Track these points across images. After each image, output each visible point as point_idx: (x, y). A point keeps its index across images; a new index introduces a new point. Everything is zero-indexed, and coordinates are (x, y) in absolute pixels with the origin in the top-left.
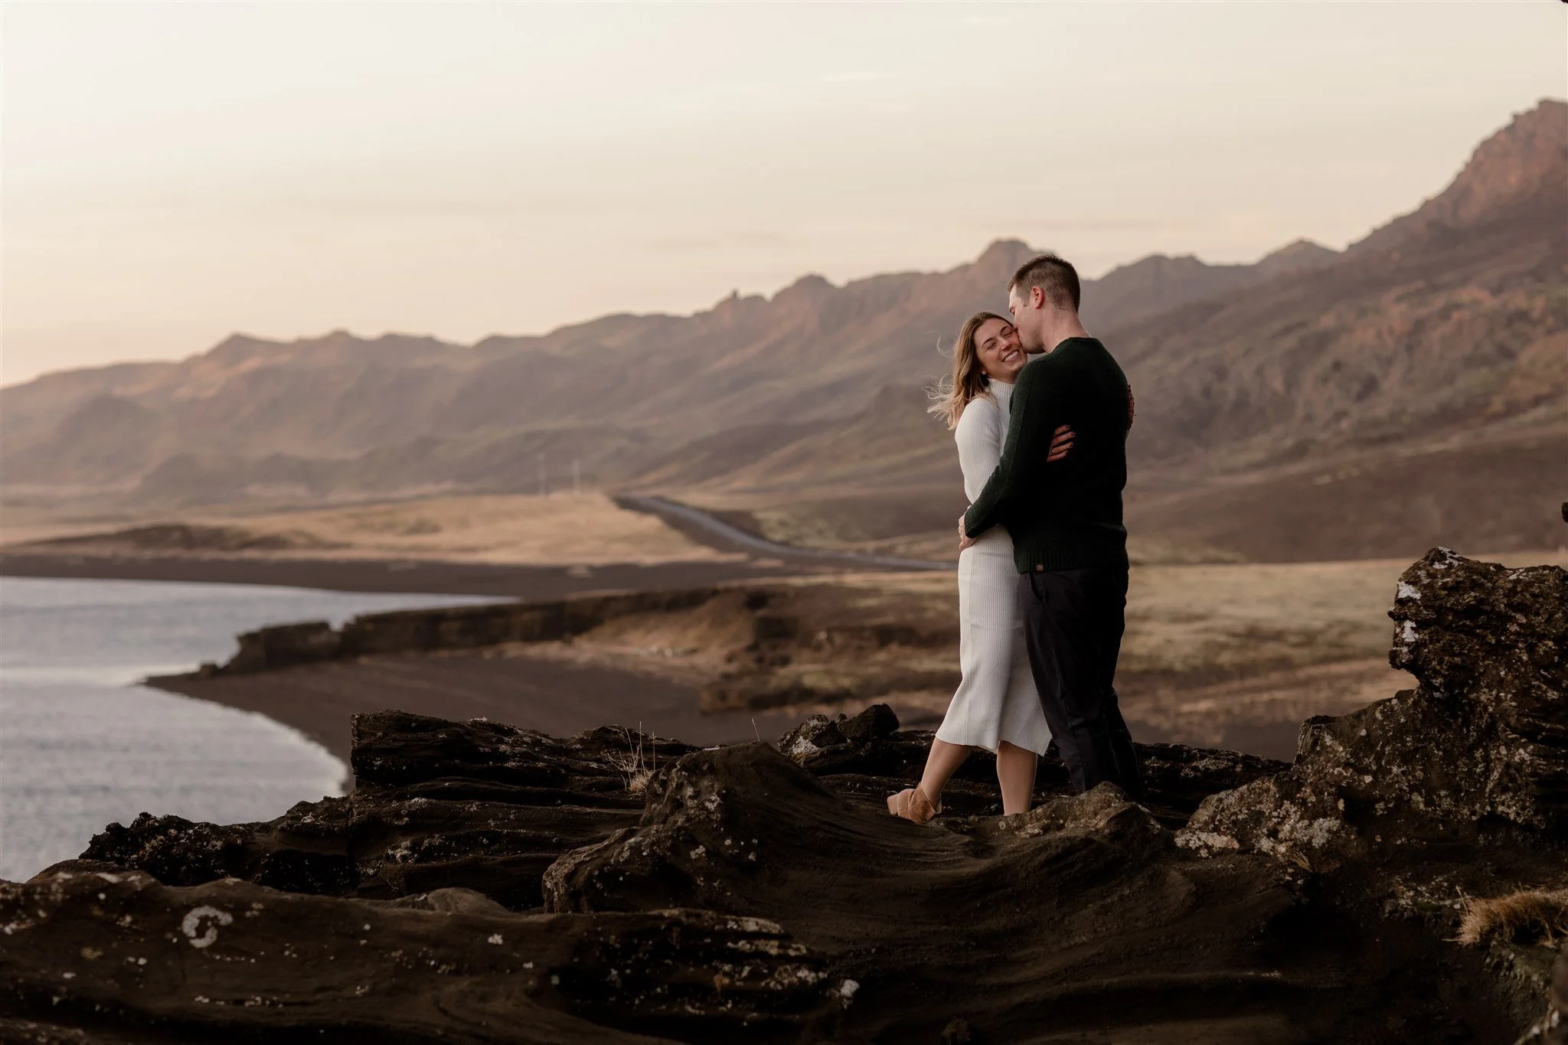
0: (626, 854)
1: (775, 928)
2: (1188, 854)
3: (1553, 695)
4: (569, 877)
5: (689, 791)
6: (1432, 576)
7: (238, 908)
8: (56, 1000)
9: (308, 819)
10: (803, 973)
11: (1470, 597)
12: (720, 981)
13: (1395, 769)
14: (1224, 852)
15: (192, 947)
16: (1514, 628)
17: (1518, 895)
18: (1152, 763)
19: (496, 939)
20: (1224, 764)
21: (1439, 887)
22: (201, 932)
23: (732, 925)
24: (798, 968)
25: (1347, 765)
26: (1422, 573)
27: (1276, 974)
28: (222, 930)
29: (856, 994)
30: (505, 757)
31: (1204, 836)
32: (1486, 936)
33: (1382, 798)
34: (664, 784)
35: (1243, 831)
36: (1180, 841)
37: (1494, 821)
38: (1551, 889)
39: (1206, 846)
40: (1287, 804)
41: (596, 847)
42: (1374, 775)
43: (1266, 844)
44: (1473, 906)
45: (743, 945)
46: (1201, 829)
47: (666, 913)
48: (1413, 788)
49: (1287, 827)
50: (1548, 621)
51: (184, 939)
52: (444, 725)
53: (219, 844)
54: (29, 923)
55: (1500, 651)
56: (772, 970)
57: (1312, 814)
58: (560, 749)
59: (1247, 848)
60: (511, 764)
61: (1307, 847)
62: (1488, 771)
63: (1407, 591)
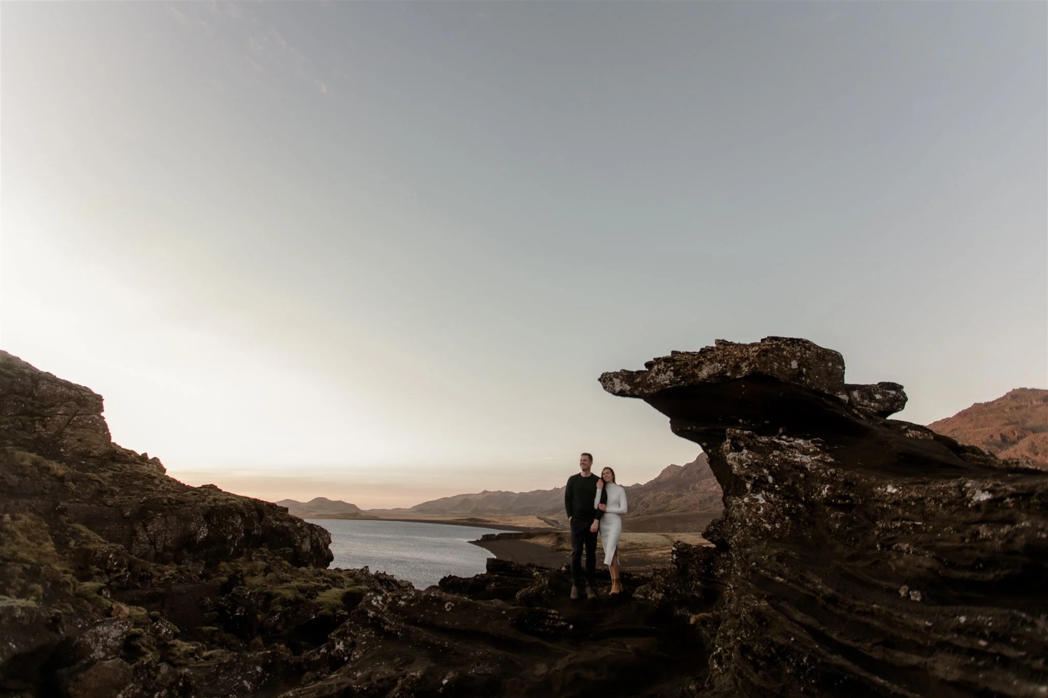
0: (531, 592)
1: (557, 612)
2: (635, 599)
3: (703, 571)
4: (520, 595)
5: (543, 580)
6: (678, 545)
7: (456, 603)
8: (419, 621)
9: (478, 578)
10: (562, 623)
11: (686, 550)
12: (547, 623)
13: (674, 584)
14: (641, 599)
15: (446, 611)
16: (695, 557)
17: (701, 614)
18: (625, 576)
19: (504, 612)
20: (638, 577)
21: (684, 610)
22: (448, 608)
23: (549, 612)
24: (561, 622)
25: (664, 583)
26: (676, 545)
27: (654, 628)
28: (452, 607)
29: (573, 628)
30: (512, 568)
31: (638, 595)
32: (696, 623)
33: (671, 590)
34: (538, 578)
35: (646, 594)
36: (633, 596)
37: (694, 597)
38: (707, 613)
39: (638, 597)
40: (653, 590)
41: (527, 589)
42: (670, 585)
43: (650, 598)
44: (692, 616)
45: (551, 616)
46: (637, 593)
47: (537, 608)
48: (677, 588)
49: (654, 595)
50: (701, 556)
51: (445, 609)
52: (502, 561)
53: (462, 581)
54: (416, 603)
55: (693, 562)
56: (557, 622)
57: (658, 592)
58: (522, 566)
59: (646, 598)
60: (513, 569)
61: (658, 599)
62: (691, 586)
63: (674, 549)
